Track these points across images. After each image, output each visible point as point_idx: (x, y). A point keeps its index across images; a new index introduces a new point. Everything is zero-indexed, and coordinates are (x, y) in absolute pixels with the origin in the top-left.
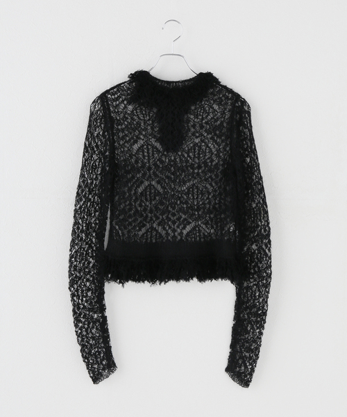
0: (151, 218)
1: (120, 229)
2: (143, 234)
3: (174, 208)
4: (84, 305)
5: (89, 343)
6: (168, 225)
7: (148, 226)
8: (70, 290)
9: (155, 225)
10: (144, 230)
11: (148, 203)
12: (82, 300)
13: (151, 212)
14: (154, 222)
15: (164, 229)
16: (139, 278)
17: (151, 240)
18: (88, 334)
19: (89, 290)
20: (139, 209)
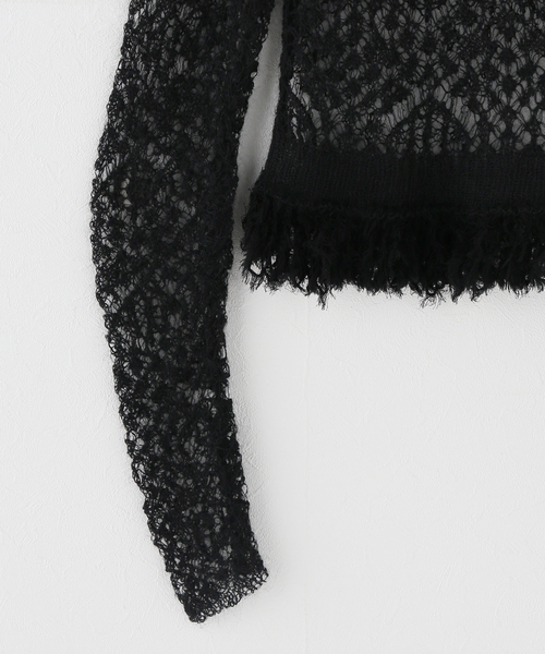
0: (429, 67)
1: (316, 104)
2: (399, 125)
3: (510, 34)
4: (155, 357)
5: (173, 485)
6: (489, 92)
7: (417, 94)
8: (102, 304)
9: (441, 94)
10: (400, 111)
11: (417, 16)
12: (149, 340)
13: (429, 45)
14: (438, 83)
15: (473, 106)
16: (377, 279)
17: (427, 146)
18: (168, 451)
19: (172, 305)
20: (386, 34)
